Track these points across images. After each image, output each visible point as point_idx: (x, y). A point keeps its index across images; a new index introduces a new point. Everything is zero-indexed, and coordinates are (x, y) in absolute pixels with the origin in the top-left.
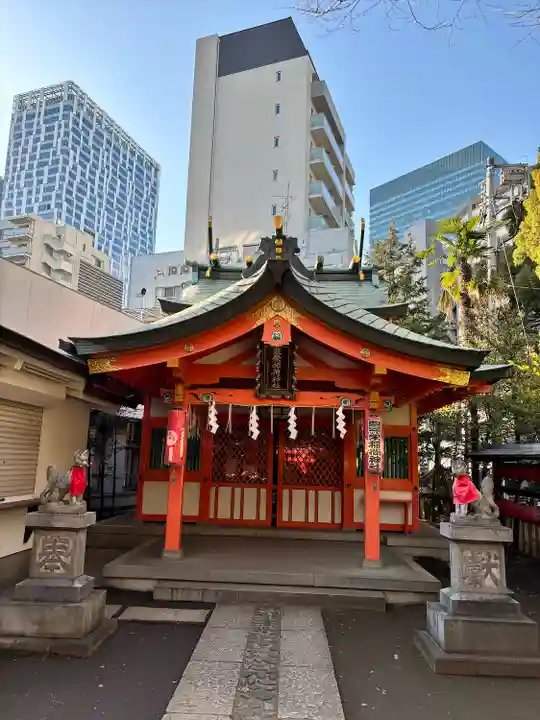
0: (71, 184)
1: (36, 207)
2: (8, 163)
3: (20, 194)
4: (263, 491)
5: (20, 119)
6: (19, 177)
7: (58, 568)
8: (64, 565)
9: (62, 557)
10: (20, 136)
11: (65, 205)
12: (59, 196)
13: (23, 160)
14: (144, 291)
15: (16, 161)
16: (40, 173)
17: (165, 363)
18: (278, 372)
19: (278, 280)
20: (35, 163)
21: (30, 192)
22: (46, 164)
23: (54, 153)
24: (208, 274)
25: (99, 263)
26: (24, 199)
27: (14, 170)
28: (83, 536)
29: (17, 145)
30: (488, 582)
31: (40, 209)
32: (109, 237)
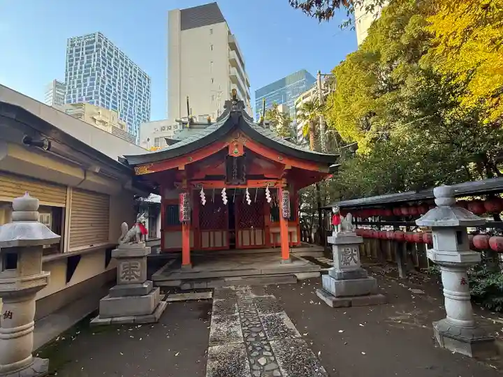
0: (103, 86)
1: (84, 98)
2: (67, 75)
3: (74, 92)
4: (225, 233)
5: (71, 52)
6: (74, 83)
7: (133, 278)
8: (137, 276)
9: (136, 273)
10: (72, 60)
11: (100, 97)
12: (96, 93)
13: (75, 73)
14: (148, 140)
15: (71, 74)
16: (85, 81)
17: (178, 168)
18: (235, 170)
19: (236, 122)
20: (82, 75)
21: (80, 91)
22: (88, 75)
23: (93, 70)
24: (188, 125)
25: (122, 126)
26: (77, 95)
27: (70, 79)
28: (145, 261)
29: (71, 65)
30: (352, 263)
31: (86, 99)
32: (126, 114)
